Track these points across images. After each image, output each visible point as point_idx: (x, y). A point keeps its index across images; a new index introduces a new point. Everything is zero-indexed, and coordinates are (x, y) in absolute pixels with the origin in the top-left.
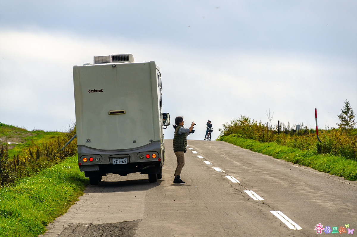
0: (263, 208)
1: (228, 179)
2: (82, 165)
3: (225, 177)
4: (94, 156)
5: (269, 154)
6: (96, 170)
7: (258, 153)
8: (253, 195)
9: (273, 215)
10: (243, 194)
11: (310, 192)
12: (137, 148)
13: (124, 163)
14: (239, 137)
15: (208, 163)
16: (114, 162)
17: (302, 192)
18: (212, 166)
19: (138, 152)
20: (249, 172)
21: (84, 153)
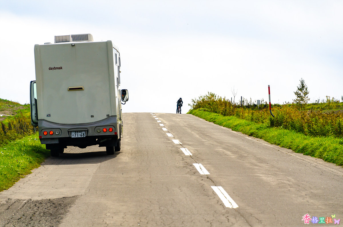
0: (205, 183)
1: (182, 151)
2: (42, 138)
3: (179, 150)
4: (54, 130)
5: (228, 127)
6: (56, 143)
7: (219, 126)
8: (201, 168)
9: (214, 191)
10: (191, 168)
11: (256, 165)
12: (95, 122)
13: (83, 137)
14: (205, 110)
15: (169, 135)
16: (73, 135)
17: (248, 165)
18: (172, 138)
19: (96, 126)
20: (204, 145)
21: (44, 127)
